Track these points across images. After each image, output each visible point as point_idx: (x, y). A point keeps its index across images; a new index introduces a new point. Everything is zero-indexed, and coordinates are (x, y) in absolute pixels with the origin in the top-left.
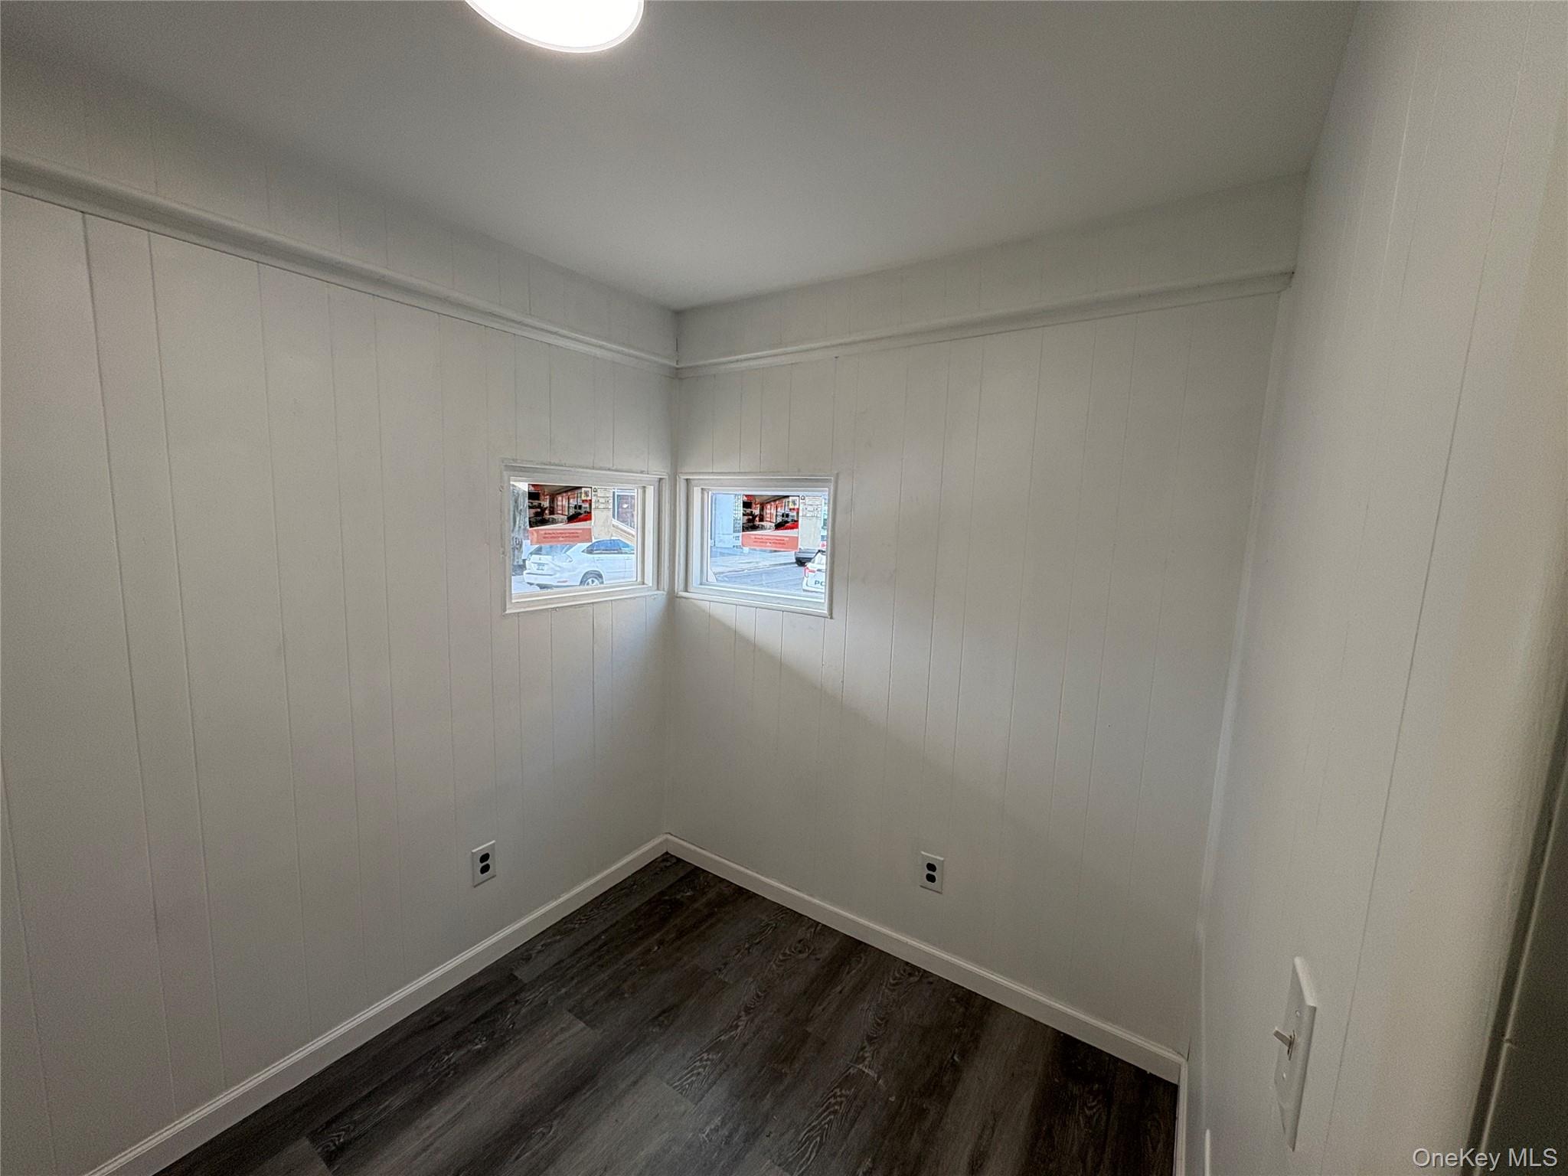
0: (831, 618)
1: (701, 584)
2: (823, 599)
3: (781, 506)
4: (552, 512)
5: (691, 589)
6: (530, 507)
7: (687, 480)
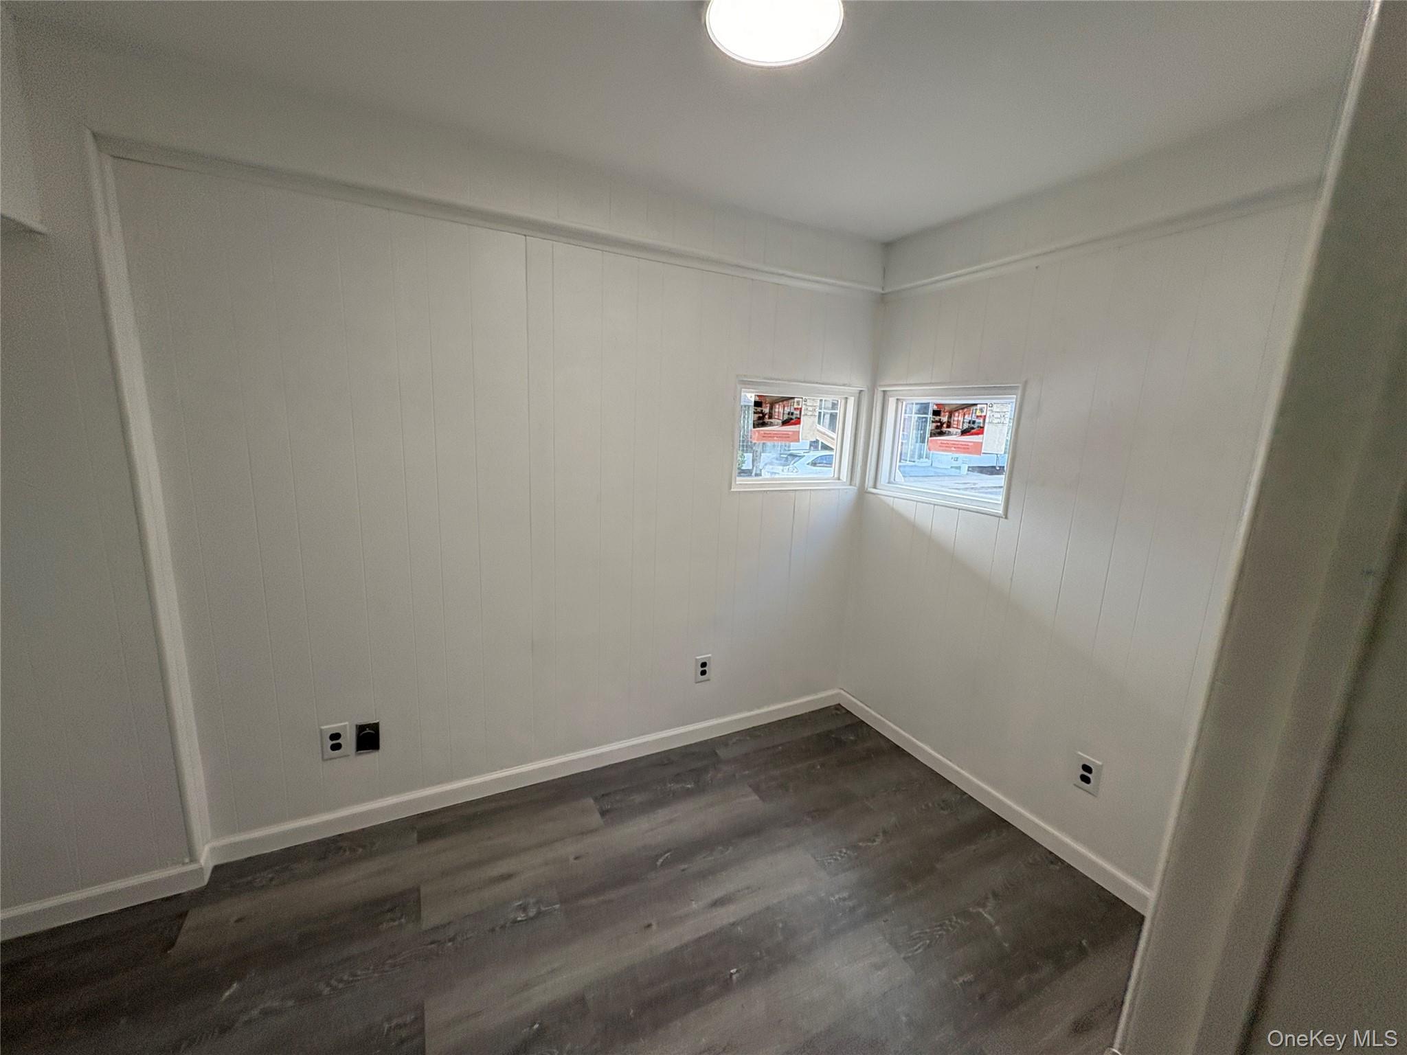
0: (1006, 518)
1: (889, 483)
2: (1000, 499)
3: (969, 414)
4: (770, 417)
5: (878, 485)
6: (755, 413)
7: (884, 391)
